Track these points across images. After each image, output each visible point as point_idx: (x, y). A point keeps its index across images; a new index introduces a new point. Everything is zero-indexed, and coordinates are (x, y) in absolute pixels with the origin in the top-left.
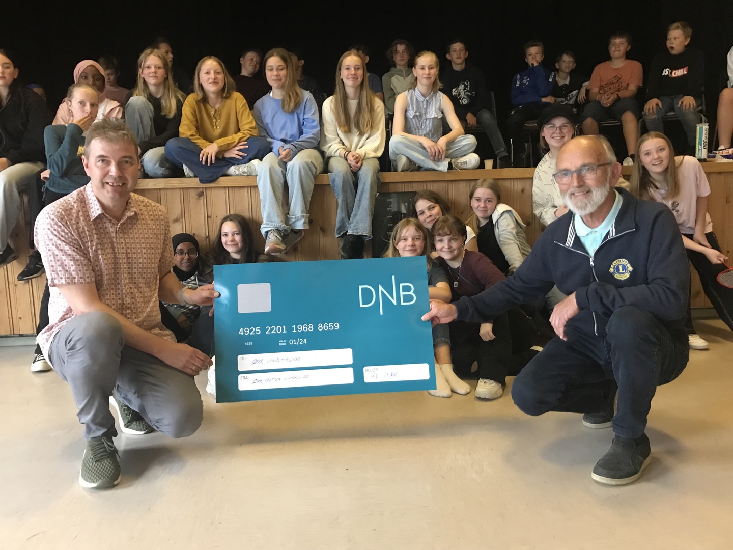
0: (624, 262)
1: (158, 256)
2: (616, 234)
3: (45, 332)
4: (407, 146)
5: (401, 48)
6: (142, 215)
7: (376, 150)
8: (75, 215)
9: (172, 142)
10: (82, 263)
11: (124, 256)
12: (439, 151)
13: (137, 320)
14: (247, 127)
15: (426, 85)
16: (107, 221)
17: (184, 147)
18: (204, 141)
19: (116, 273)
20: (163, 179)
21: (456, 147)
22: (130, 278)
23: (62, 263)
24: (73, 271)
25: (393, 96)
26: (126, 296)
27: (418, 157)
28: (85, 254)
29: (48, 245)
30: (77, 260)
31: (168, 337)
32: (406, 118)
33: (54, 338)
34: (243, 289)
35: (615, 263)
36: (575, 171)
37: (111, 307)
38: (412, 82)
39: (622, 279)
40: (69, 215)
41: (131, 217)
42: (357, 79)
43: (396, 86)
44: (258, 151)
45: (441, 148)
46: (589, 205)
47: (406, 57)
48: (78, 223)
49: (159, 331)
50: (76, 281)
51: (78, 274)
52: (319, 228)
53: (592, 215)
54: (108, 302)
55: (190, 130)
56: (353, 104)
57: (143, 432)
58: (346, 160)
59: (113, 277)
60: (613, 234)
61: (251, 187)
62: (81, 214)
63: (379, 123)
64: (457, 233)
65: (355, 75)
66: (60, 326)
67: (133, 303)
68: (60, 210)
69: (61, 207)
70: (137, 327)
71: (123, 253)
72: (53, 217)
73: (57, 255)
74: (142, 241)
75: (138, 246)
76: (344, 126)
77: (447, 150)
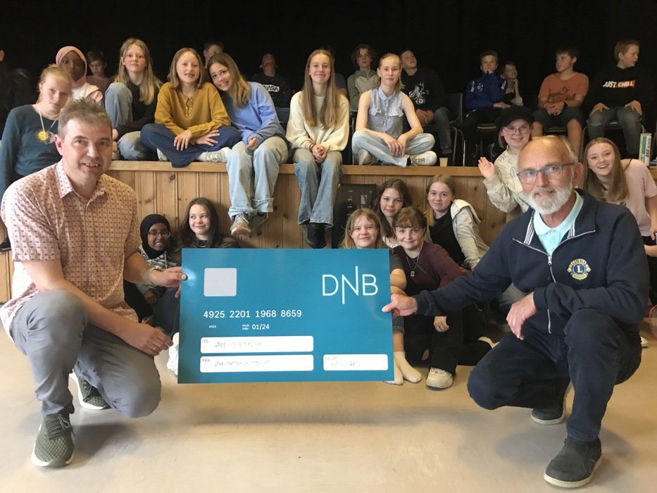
0: (583, 262)
1: (125, 236)
2: (576, 234)
3: (8, 306)
4: (369, 142)
5: (363, 52)
6: (111, 195)
7: (339, 144)
8: (44, 192)
9: (147, 127)
10: (48, 240)
11: (92, 234)
12: (399, 148)
13: (101, 299)
14: (219, 117)
15: (389, 85)
16: (77, 200)
17: (159, 132)
18: (178, 128)
19: (83, 251)
20: (137, 162)
21: (415, 144)
22: (96, 257)
23: (27, 239)
24: (38, 247)
25: (358, 94)
26: (91, 275)
27: (379, 152)
28: (52, 232)
29: (14, 220)
30: (43, 237)
31: (131, 315)
32: (369, 115)
33: (17, 313)
34: (209, 273)
35: (573, 263)
36: (540, 171)
37: (75, 285)
38: (376, 82)
39: (580, 279)
40: (38, 191)
41: (100, 196)
42: (325, 76)
43: (360, 85)
44: (229, 139)
45: (402, 145)
46: (554, 204)
47: (368, 60)
48: (46, 200)
49: (122, 310)
50: (41, 258)
51: (43, 251)
52: (282, 214)
53: (553, 215)
54: (73, 280)
55: (165, 116)
56: (320, 100)
57: (101, 408)
58: (312, 152)
59: (80, 255)
60: (573, 234)
61: (220, 173)
62: (50, 191)
63: (343, 118)
64: (418, 225)
65: (323, 72)
66: (23, 301)
67: (98, 281)
68: (29, 186)
69: (30, 183)
70: (101, 306)
71: (91, 232)
72: (22, 193)
73: (23, 231)
74: (111, 220)
75: (106, 225)
76: (311, 120)
77: (407, 146)
